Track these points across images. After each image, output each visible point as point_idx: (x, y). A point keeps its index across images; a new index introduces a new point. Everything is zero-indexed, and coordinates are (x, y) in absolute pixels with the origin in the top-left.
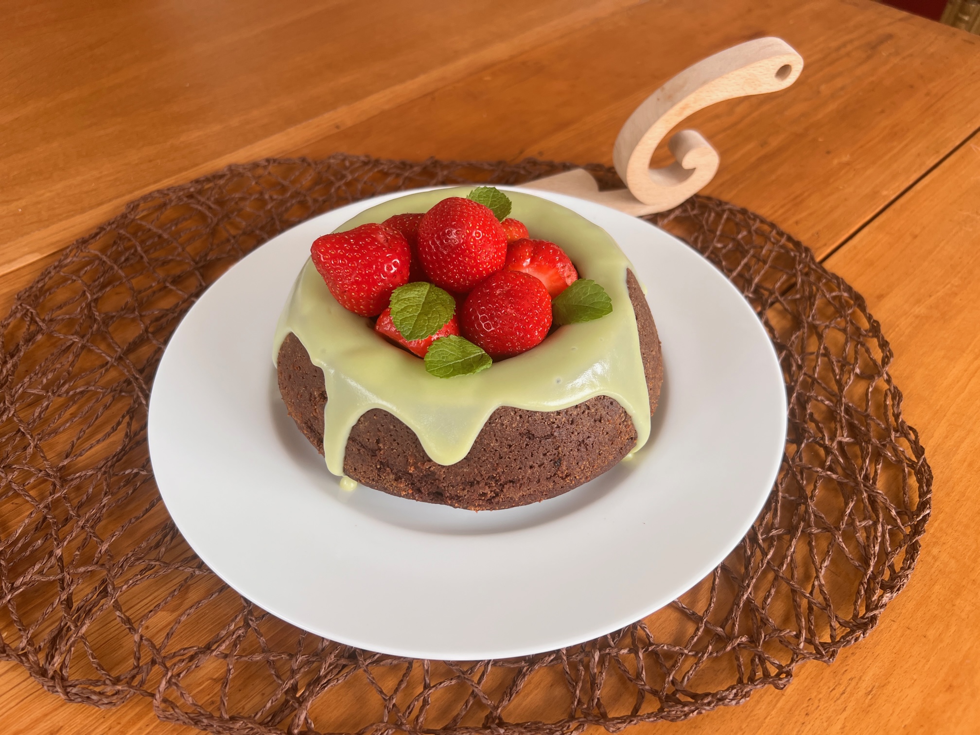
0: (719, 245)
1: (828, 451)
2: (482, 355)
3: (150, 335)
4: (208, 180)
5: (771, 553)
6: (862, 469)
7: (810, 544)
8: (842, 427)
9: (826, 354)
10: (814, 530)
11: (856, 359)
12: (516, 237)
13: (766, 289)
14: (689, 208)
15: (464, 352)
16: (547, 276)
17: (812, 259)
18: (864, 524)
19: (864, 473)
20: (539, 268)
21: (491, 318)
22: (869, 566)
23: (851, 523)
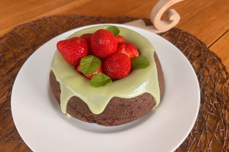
0: (179, 43)
1: (211, 106)
2: (109, 79)
3: (17, 66)
4: (37, 21)
5: (195, 139)
6: (221, 112)
7: (206, 136)
8: (215, 99)
9: (210, 76)
10: (207, 132)
11: (219, 78)
12: (121, 41)
13: (193, 56)
14: (171, 31)
15: (103, 78)
16: (130, 54)
17: (206, 47)
18: (222, 130)
19: (222, 113)
20: (127, 52)
21: (112, 68)
22: (224, 144)
23: (219, 130)
